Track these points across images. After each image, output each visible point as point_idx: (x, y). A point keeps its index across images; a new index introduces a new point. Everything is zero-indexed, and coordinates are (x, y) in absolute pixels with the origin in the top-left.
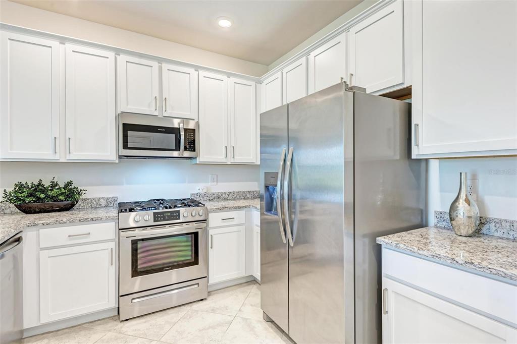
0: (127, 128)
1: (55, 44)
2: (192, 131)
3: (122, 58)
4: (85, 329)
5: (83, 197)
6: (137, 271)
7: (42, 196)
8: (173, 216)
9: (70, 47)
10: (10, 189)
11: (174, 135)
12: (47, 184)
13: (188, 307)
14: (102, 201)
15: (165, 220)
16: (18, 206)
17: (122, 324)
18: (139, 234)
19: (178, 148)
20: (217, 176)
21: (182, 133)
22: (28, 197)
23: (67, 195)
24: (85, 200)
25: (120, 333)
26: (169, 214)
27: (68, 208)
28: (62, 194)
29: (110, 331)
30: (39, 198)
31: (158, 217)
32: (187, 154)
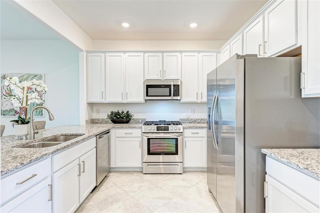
0: (148, 87)
1: (122, 54)
2: (177, 86)
3: (147, 55)
4: (131, 173)
5: (133, 118)
6: (150, 153)
7: (119, 117)
8: (166, 129)
9: (127, 54)
10: (110, 114)
11: (169, 88)
12: (120, 112)
13: (172, 175)
14: (140, 120)
15: (161, 130)
16: (112, 120)
17: (143, 175)
18: (151, 136)
19: (170, 95)
20: (194, 109)
21: (172, 87)
22: (114, 117)
23: (127, 117)
24: (133, 119)
25: (142, 178)
26: (164, 128)
27: (127, 122)
28: (125, 116)
29: (138, 176)
30: (117, 117)
31: (159, 129)
32: (175, 98)
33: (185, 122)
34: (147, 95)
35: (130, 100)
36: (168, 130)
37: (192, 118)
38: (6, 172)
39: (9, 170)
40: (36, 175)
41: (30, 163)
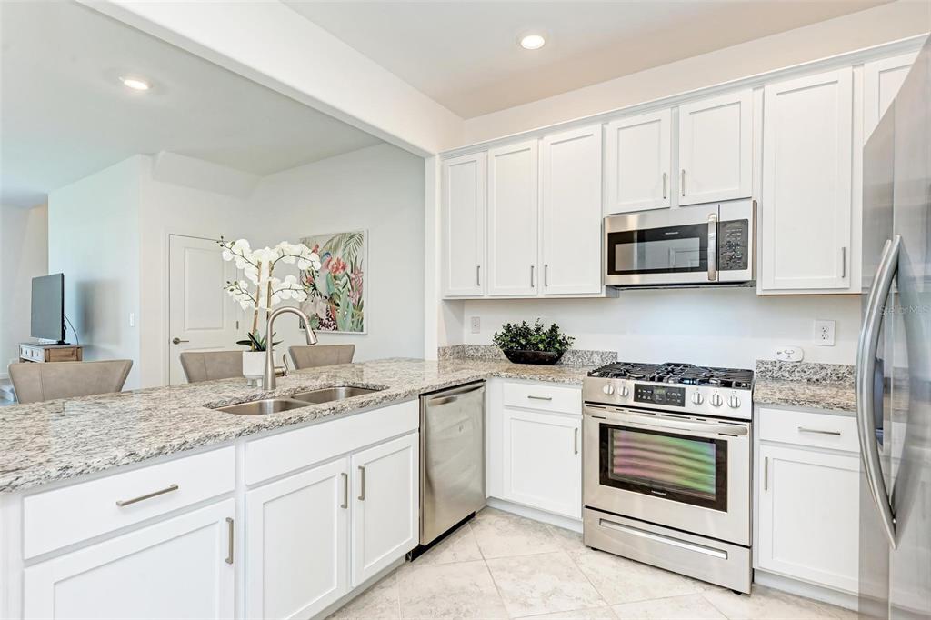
0: (616, 239)
1: (532, 143)
2: (738, 225)
3: (613, 126)
5: (575, 346)
6: (607, 476)
7: (523, 342)
8: (672, 398)
9: (549, 138)
10: (501, 331)
11: (698, 239)
12: (532, 328)
14: (595, 355)
15: (652, 401)
16: (507, 353)
17: (584, 550)
18: (612, 417)
19: (703, 267)
21: (712, 234)
22: (511, 341)
23: (549, 343)
24: (574, 352)
25: (575, 561)
26: (663, 393)
27: (553, 361)
28: (542, 341)
29: (566, 549)
30: (521, 344)
31: (642, 394)
32: (725, 275)
33: (787, 375)
34: (612, 270)
35: (557, 288)
36: (683, 405)
37: (823, 362)
38: (79, 470)
39: (89, 467)
40: (177, 487)
41: (160, 453)
